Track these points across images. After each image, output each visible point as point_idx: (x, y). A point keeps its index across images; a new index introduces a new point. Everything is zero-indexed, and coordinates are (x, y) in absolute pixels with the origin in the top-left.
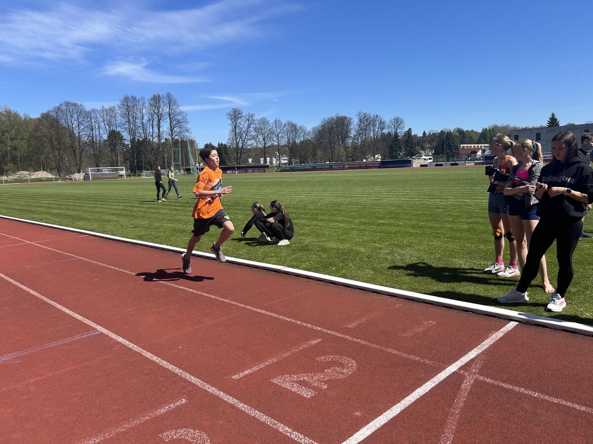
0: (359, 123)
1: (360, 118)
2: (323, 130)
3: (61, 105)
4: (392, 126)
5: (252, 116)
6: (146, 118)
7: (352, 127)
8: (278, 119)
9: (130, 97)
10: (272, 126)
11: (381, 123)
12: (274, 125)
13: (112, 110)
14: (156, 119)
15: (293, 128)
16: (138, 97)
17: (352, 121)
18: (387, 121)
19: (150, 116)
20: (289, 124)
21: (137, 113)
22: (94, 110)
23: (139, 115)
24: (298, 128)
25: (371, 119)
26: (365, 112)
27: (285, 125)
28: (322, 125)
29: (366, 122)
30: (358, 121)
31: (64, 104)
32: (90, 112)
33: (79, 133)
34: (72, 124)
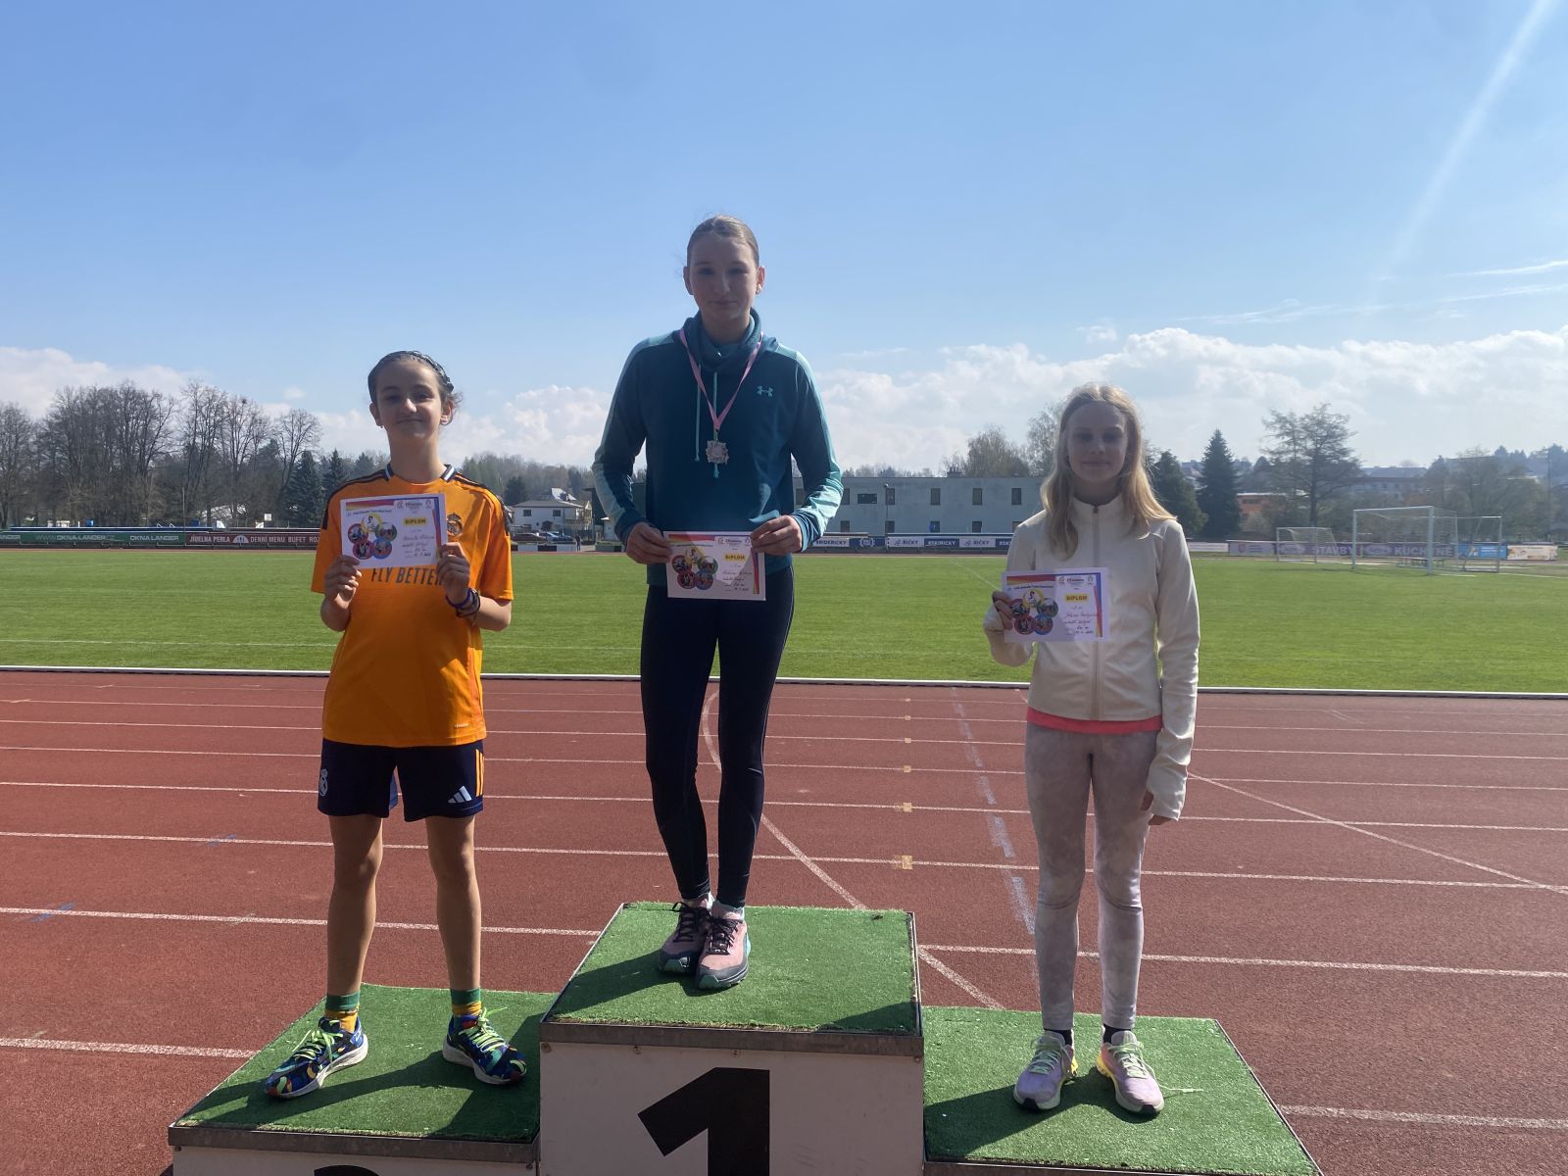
0: (192, 416)
1: (196, 401)
4: (286, 434)
11: (254, 421)
18: (272, 419)
25: (226, 409)
26: (211, 387)
29: (214, 416)
30: (189, 406)
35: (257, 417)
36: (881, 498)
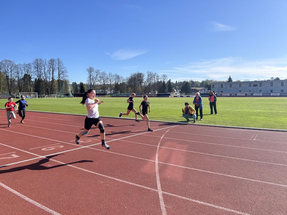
0: (148, 76)
1: (148, 74)
2: (131, 79)
4: (162, 78)
5: (98, 71)
6: (46, 69)
7: (144, 78)
8: (110, 73)
9: (39, 59)
10: (108, 76)
11: (157, 77)
12: (109, 75)
13: (29, 65)
14: (52, 70)
15: (118, 77)
16: (43, 59)
17: (144, 75)
18: (160, 76)
19: (49, 68)
20: (116, 75)
21: (42, 67)
22: (20, 64)
23: (43, 68)
24: (120, 77)
25: (153, 75)
26: (150, 71)
27: (114, 75)
28: (131, 76)
29: (151, 76)
30: (147, 75)
31: (4, 61)
32: (17, 65)
33: (11, 75)
34: (8, 71)
35: (158, 76)
36: (258, 85)
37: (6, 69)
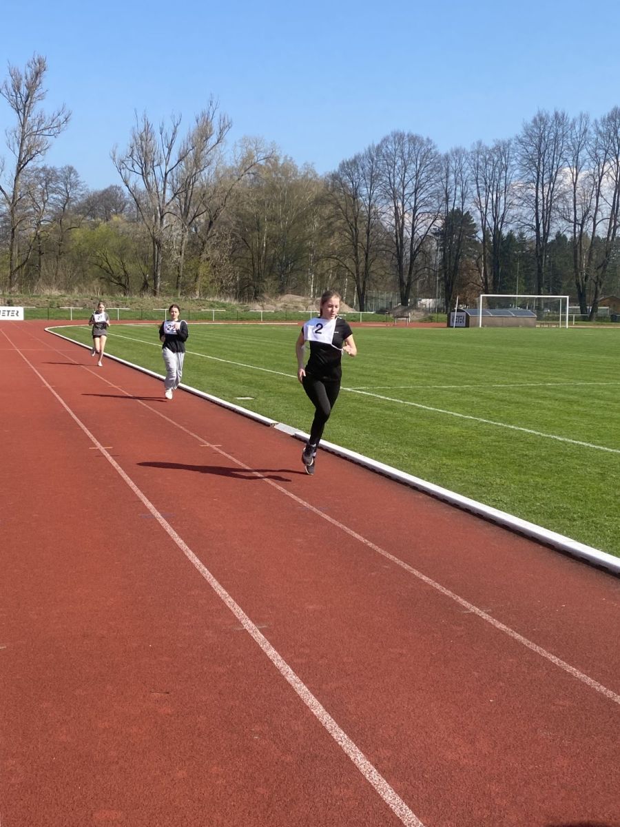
3: (385, 140)
9: (552, 115)
13: (502, 150)
16: (571, 115)
22: (458, 152)
31: (391, 138)
32: (447, 158)
33: (415, 210)
34: (404, 188)
37: (398, 180)
